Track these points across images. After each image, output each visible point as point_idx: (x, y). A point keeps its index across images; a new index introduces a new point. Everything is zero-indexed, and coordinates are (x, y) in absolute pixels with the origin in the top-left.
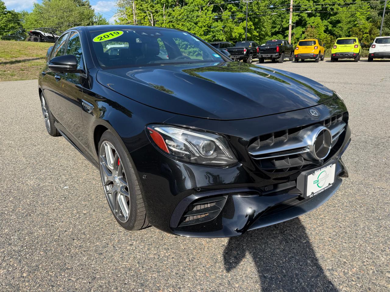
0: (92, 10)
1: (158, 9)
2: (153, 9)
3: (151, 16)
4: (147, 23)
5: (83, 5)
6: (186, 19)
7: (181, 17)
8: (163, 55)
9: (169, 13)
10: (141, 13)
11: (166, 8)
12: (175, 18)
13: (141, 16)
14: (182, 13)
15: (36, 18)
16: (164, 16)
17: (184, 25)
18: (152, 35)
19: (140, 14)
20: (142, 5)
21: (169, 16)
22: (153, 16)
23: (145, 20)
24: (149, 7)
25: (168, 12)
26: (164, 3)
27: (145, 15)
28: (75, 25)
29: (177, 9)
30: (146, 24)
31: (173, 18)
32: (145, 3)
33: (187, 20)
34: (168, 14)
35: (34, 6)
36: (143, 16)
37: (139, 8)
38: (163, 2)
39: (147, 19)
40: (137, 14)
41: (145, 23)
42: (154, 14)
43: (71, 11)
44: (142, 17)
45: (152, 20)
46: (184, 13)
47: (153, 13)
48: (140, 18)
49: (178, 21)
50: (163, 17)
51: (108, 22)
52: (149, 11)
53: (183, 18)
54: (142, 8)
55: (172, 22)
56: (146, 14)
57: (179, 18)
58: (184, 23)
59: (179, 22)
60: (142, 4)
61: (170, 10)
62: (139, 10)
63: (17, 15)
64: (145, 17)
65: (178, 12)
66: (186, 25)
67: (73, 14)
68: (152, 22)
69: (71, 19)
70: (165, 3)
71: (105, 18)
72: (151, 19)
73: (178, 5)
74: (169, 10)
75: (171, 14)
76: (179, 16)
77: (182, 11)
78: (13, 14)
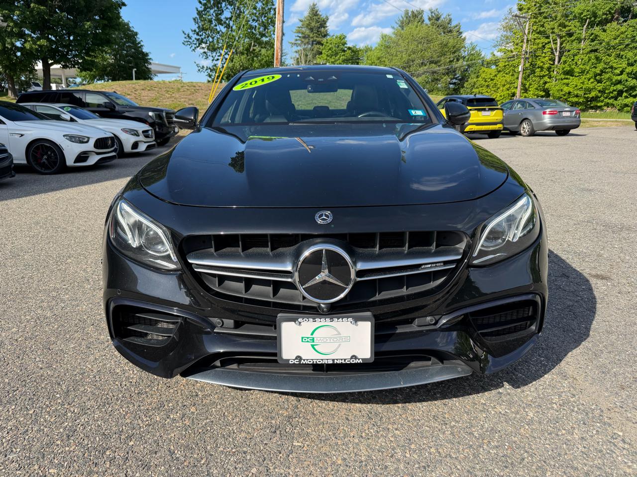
0: (462, 39)
1: (574, 29)
2: (564, 29)
3: (556, 43)
4: (547, 55)
5: (450, 31)
6: (628, 45)
7: (617, 41)
8: (538, 109)
9: (593, 36)
10: (540, 39)
11: (590, 27)
12: (604, 43)
13: (538, 44)
14: (622, 33)
15: (379, 55)
16: (583, 41)
17: (622, 55)
18: (320, 80)
19: (537, 41)
20: (545, 25)
21: (593, 40)
22: (561, 44)
23: (545, 51)
24: (556, 27)
25: (592, 34)
26: (587, 18)
27: (547, 41)
28: (431, 62)
29: (613, 26)
30: (545, 57)
31: (601, 44)
32: (551, 21)
33: (631, 46)
34: (591, 38)
35: (381, 37)
36: (543, 43)
37: (537, 29)
38: (585, 16)
39: (550, 48)
40: (531, 41)
41: (544, 55)
42: (564, 39)
43: (429, 42)
44: (540, 45)
45: (558, 49)
46: (626, 33)
47: (561, 38)
48: (535, 47)
49: (610, 49)
50: (579, 43)
51: (485, 56)
52: (554, 35)
53: (620, 44)
54: (542, 29)
55: (596, 51)
56: (549, 40)
57: (613, 43)
58: (622, 53)
59: (611, 51)
60: (544, 23)
61: (597, 30)
62: (538, 33)
63: (358, 51)
64: (546, 44)
65: (613, 33)
66: (626, 56)
67: (432, 47)
68: (558, 52)
69: (428, 54)
70: (590, 18)
71: (480, 50)
72: (556, 49)
73: (617, 19)
74: (595, 29)
75: (597, 36)
76: (615, 39)
77: (623, 29)
78: (353, 51)
